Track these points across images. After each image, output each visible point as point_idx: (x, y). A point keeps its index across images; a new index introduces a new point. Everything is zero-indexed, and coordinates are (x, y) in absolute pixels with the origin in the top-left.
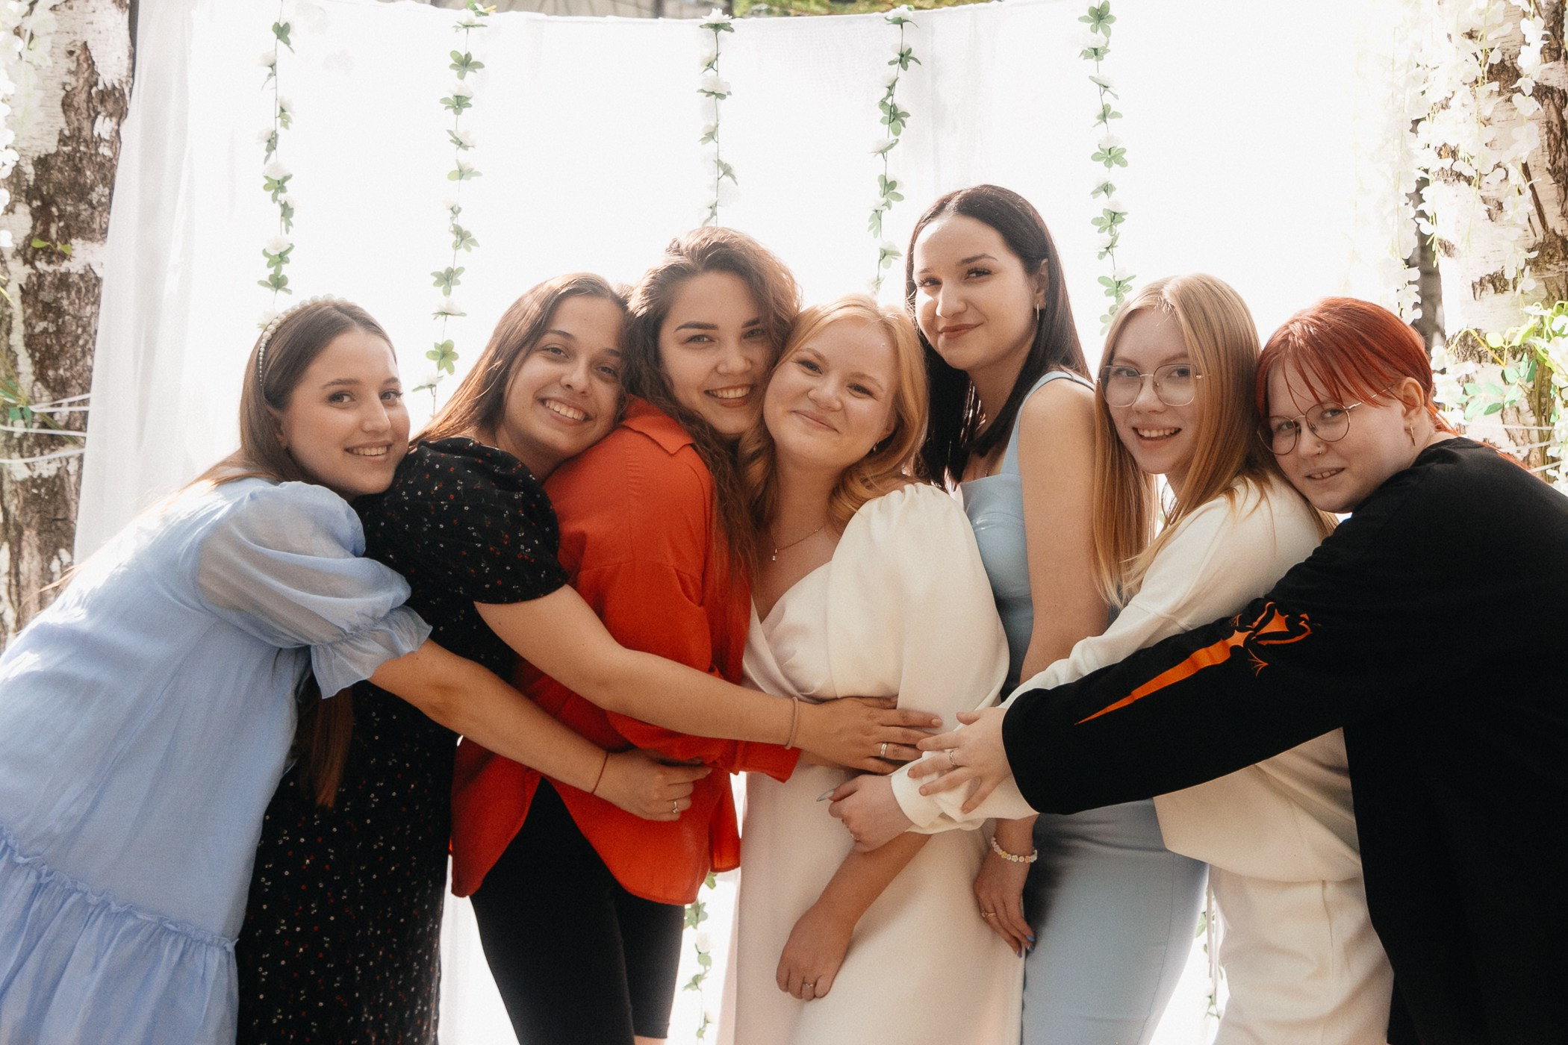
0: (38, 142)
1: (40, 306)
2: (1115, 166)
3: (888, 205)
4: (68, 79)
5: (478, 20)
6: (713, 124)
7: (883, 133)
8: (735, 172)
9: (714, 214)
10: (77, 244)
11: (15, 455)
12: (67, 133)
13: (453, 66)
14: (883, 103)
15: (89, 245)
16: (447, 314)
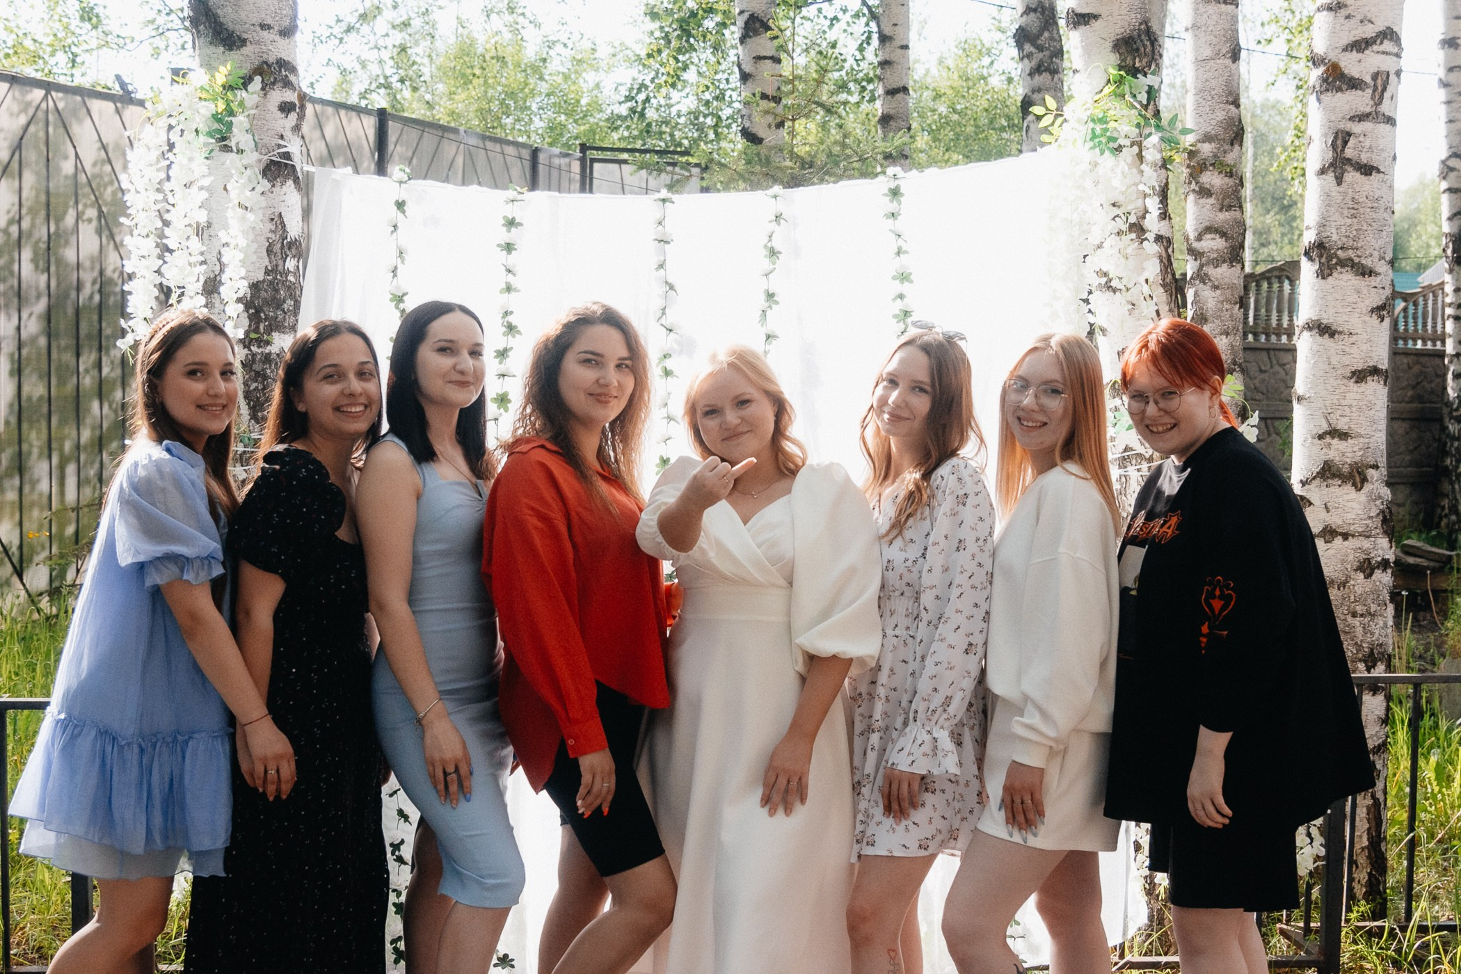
0: (252, 274)
1: (253, 373)
2: (906, 283)
3: (770, 307)
4: (270, 235)
5: (520, 197)
6: (662, 259)
7: (766, 264)
8: (676, 287)
9: (663, 314)
10: (275, 335)
11: (238, 465)
12: (269, 268)
13: (503, 225)
14: (766, 245)
15: (282, 336)
16: (504, 376)
